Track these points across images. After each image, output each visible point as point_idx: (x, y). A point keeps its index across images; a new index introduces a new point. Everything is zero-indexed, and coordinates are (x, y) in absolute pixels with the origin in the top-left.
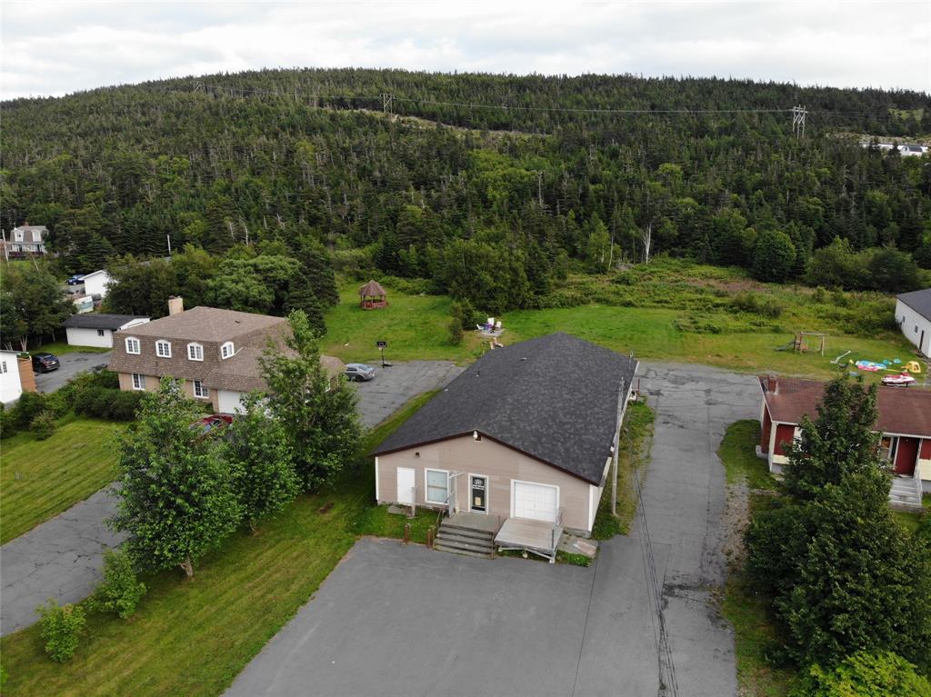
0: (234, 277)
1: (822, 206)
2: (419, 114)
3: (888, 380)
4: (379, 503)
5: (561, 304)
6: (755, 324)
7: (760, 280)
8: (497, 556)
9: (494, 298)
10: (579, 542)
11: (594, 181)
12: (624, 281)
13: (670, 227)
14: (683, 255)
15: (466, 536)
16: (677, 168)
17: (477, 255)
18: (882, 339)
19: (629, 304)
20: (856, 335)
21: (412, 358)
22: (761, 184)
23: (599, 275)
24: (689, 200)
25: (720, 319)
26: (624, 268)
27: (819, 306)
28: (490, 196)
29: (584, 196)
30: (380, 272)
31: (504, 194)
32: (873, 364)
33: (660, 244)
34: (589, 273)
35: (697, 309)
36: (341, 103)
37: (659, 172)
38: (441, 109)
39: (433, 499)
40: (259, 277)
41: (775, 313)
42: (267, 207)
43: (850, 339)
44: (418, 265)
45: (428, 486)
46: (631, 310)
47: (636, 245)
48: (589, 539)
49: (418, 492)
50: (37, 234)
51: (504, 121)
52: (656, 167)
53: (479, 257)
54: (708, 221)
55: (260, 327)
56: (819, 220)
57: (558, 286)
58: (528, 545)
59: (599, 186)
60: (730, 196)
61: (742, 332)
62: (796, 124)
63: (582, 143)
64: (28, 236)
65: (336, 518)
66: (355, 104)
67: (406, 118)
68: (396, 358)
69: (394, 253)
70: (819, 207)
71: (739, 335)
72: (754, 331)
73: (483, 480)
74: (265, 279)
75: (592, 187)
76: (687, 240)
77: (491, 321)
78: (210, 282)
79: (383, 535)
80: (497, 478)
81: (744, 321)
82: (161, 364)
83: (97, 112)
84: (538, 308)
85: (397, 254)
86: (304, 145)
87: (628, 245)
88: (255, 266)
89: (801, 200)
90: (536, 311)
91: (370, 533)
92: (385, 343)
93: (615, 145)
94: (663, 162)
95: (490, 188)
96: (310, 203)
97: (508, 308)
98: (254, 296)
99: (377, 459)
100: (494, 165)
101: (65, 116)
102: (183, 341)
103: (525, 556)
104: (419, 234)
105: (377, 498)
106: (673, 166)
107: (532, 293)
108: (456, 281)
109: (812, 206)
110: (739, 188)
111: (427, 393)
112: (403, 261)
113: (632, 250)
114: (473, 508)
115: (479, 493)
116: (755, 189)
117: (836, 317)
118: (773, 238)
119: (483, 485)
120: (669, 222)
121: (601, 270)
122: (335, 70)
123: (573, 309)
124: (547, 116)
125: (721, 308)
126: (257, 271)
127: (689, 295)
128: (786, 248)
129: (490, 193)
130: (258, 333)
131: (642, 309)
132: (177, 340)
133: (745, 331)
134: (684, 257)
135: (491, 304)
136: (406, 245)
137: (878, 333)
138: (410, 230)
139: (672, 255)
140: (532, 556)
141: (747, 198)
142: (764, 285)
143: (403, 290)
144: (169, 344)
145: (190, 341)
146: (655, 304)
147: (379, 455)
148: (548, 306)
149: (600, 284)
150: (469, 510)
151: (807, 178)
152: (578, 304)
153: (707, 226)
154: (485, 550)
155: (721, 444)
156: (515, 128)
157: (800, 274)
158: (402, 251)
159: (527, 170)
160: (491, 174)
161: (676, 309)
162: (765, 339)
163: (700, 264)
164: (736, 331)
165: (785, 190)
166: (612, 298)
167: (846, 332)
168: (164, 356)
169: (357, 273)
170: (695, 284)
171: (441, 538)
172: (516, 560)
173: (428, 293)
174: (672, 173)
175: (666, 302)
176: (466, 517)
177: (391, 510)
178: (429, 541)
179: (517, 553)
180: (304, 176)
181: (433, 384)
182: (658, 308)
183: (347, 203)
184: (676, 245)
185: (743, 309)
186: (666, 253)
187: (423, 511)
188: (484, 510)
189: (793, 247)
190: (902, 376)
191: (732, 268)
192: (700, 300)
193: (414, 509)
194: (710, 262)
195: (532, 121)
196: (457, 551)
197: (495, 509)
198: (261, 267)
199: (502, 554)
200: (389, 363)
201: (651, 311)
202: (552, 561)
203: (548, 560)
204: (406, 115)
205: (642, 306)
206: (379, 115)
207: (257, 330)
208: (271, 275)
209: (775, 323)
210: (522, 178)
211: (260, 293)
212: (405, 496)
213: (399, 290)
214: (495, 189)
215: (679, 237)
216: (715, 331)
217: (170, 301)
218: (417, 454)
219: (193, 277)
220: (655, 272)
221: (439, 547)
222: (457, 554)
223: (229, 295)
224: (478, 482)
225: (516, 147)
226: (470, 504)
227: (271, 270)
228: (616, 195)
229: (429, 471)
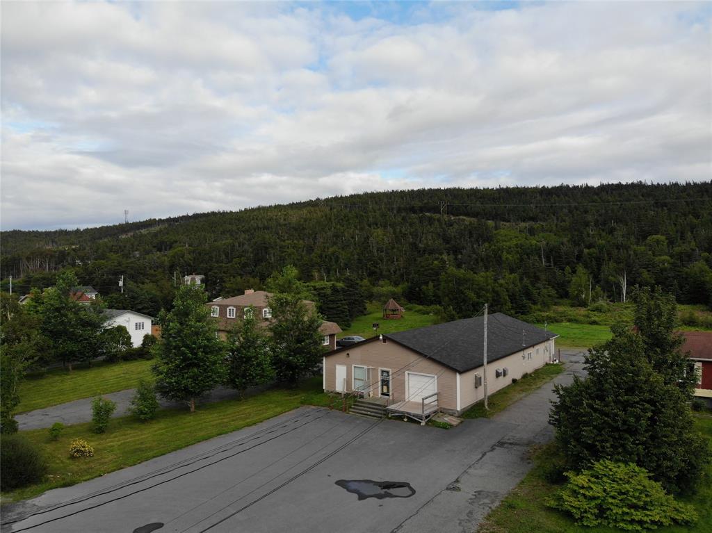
2: (467, 215)
4: (325, 391)
8: (387, 419)
10: (449, 418)
11: (589, 247)
12: (597, 310)
13: (647, 276)
15: (371, 408)
16: (663, 238)
17: (464, 279)
19: (594, 323)
23: (579, 307)
24: (667, 258)
26: (601, 303)
28: (504, 258)
29: (579, 257)
31: (515, 256)
34: (573, 307)
36: (413, 210)
37: (647, 241)
38: (484, 210)
39: (356, 387)
40: (315, 292)
44: (434, 296)
45: (355, 379)
46: (595, 327)
47: (615, 288)
48: (458, 417)
49: (348, 382)
50: (198, 279)
51: (531, 215)
52: (645, 238)
53: (466, 280)
54: (681, 272)
57: (539, 311)
58: (408, 412)
59: (593, 250)
60: (702, 254)
64: (193, 280)
66: (421, 210)
69: (417, 289)
73: (388, 372)
74: (319, 294)
75: (586, 251)
79: (317, 405)
80: (397, 371)
82: (229, 322)
83: (257, 219)
85: (420, 289)
88: (314, 287)
93: (613, 224)
94: (650, 234)
95: (505, 253)
99: (324, 358)
100: (511, 238)
101: (236, 221)
103: (406, 420)
104: (436, 276)
105: (324, 388)
106: (660, 237)
112: (424, 294)
113: (613, 292)
114: (382, 394)
115: (385, 383)
119: (388, 376)
120: (647, 273)
121: (583, 304)
122: (413, 191)
124: (567, 211)
126: (315, 289)
129: (505, 255)
131: (604, 327)
132: (239, 306)
136: (427, 283)
140: (411, 420)
143: (418, 312)
144: (235, 309)
145: (246, 307)
147: (326, 356)
149: (577, 311)
150: (380, 395)
153: (678, 275)
154: (379, 415)
156: (541, 220)
158: (424, 287)
160: (507, 244)
168: (231, 317)
171: (354, 408)
172: (399, 422)
173: (435, 313)
174: (658, 242)
176: (376, 399)
177: (331, 395)
178: (345, 409)
179: (401, 417)
185: (686, 324)
187: (349, 395)
188: (388, 395)
196: (361, 415)
197: (396, 395)
198: (317, 287)
199: (390, 418)
202: (423, 423)
203: (420, 422)
204: (457, 216)
205: (606, 325)
206: (437, 216)
210: (531, 246)
212: (340, 387)
213: (416, 311)
214: (509, 253)
218: (348, 354)
220: (629, 307)
221: (349, 412)
224: (385, 374)
225: (534, 229)
226: (380, 391)
227: (323, 289)
228: (606, 256)
229: (355, 367)
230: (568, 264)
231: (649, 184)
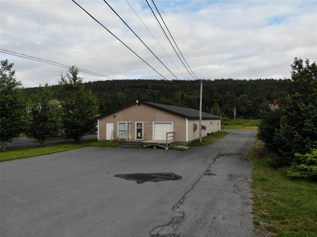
2: (160, 90)
4: (99, 141)
8: (142, 149)
10: (181, 146)
12: (225, 120)
13: (243, 109)
14: (248, 118)
15: (131, 145)
24: (250, 102)
39: (120, 136)
45: (119, 131)
47: (231, 114)
48: (187, 146)
49: (115, 133)
52: (238, 96)
73: (141, 124)
76: (250, 113)
79: (95, 146)
80: (147, 122)
86: (120, 93)
87: (228, 114)
91: (89, 146)
93: (224, 91)
94: (241, 94)
99: (98, 121)
103: (155, 148)
105: (98, 139)
106: (245, 95)
114: (137, 138)
115: (139, 131)
119: (141, 126)
120: (243, 107)
139: (245, 118)
140: (158, 148)
150: (136, 139)
154: (137, 147)
174: (244, 97)
178: (113, 146)
179: (151, 147)
180: (118, 98)
182: (238, 125)
184: (246, 115)
186: (242, 117)
187: (115, 141)
196: (125, 148)
199: (145, 148)
202: (167, 149)
203: (165, 148)
205: (232, 125)
210: (191, 98)
212: (109, 136)
215: (247, 112)
218: (115, 116)
220: (238, 121)
221: (118, 148)
224: (139, 125)
226: (136, 136)
229: (119, 123)
230: (208, 105)
231: (235, 79)
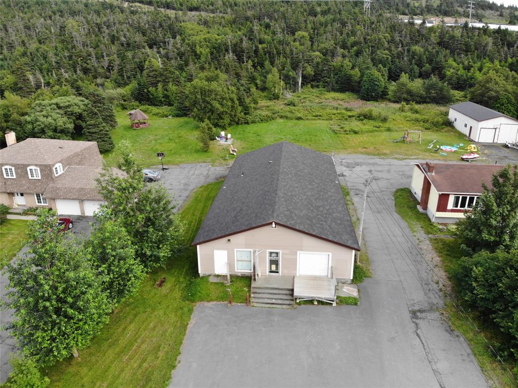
0: (44, 113)
1: (390, 56)
2: (141, 2)
3: (464, 157)
4: (201, 275)
5: (261, 121)
6: (376, 127)
7: (366, 100)
8: (296, 305)
9: (222, 119)
10: (345, 287)
11: (261, 42)
12: (292, 104)
13: (310, 70)
14: (318, 87)
15: (271, 294)
16: (306, 34)
17: (209, 90)
18: (446, 132)
19: (299, 119)
20: (431, 130)
21: (181, 162)
22: (354, 44)
23: (275, 101)
24: (317, 53)
25: (355, 125)
26: (289, 96)
27: (404, 114)
28: (198, 52)
30: (137, 103)
31: (207, 50)
32: (450, 147)
33: (306, 80)
34: (270, 100)
35: (339, 119)
37: (296, 37)
39: (242, 269)
40: (62, 112)
41: (385, 120)
42: (54, 64)
43: (428, 132)
44: (163, 97)
45: (237, 261)
46: (301, 122)
47: (293, 81)
48: (352, 285)
49: (230, 265)
52: (294, 34)
53: (211, 91)
54: (330, 66)
55: (78, 150)
56: (389, 63)
57: (255, 109)
58: (316, 296)
59: (264, 45)
60: (340, 51)
61: (370, 132)
62: (366, 8)
63: (247, 19)
65: (171, 290)
67: (133, 4)
68: (169, 163)
69: (146, 90)
70: (388, 56)
71: (370, 134)
72: (377, 131)
73: (277, 253)
74: (66, 113)
75: (260, 46)
76: (319, 78)
77: (223, 133)
78: (28, 118)
79: (212, 300)
80: (287, 252)
81: (368, 125)
82: (8, 183)
84: (247, 123)
85: (148, 91)
86: (71, 23)
87: (288, 82)
88: (57, 104)
89: (378, 52)
90: (247, 125)
91: (202, 300)
92: (163, 154)
93: (267, 20)
94: (297, 31)
95: (198, 47)
96: (81, 60)
97: (230, 125)
98: (61, 126)
99: (198, 246)
100: (198, 32)
102: (24, 165)
103: (316, 303)
104: (160, 77)
105: (200, 272)
106: (304, 33)
107: (242, 114)
108: (196, 108)
109: (385, 56)
110: (344, 47)
111: (201, 187)
112: (153, 95)
113: (291, 84)
114: (271, 272)
115: (275, 262)
116: (352, 46)
117: (417, 120)
118: (372, 75)
119: (277, 256)
120: (309, 67)
121: (276, 97)
123: (268, 123)
125: (354, 118)
126: (59, 108)
127: (330, 111)
128: (379, 81)
129: (198, 50)
130: (77, 155)
131: (308, 121)
132: (18, 165)
133: (372, 131)
134: (318, 88)
135: (221, 122)
136: (155, 85)
137: (443, 128)
138: (155, 74)
139: (312, 87)
140: (321, 302)
141: (349, 52)
142: (368, 102)
143: (156, 114)
144: (13, 168)
145: (29, 165)
146: (314, 118)
147: (200, 244)
148: (253, 122)
149: (278, 106)
150: (268, 274)
151: (380, 39)
152: (270, 120)
153: (330, 69)
154: (288, 302)
155: (395, 206)
156: (203, 10)
157: (386, 95)
158: (152, 89)
159: (218, 35)
160: (198, 38)
161: (327, 120)
162: (385, 135)
163: (329, 91)
164: (367, 132)
165: (369, 46)
166: (289, 115)
167: (426, 129)
168: (10, 177)
169: (122, 105)
170: (331, 104)
171: (254, 297)
172: (310, 306)
173: (173, 116)
174: (303, 37)
175: (320, 116)
176: (266, 279)
177: (211, 280)
178: (247, 301)
179: (311, 302)
180: (75, 42)
181: (202, 181)
182: (317, 120)
183: (106, 58)
184: (313, 81)
185: (366, 118)
186: (309, 85)
187: (235, 278)
188: (278, 272)
189: (382, 80)
190: (472, 154)
191: (347, 93)
192: (339, 114)
193: (229, 277)
194: (334, 90)
195: (213, 6)
196: (268, 305)
197: (286, 272)
198: (62, 105)
199: (299, 304)
200: (167, 167)
201: (313, 122)
202: (334, 304)
204: (133, 2)
205: (307, 119)
206: (115, 2)
207: (76, 153)
208: (69, 110)
209: (387, 125)
210: (216, 40)
211: (64, 123)
212: (220, 269)
213: (153, 115)
214: (201, 47)
215: (314, 76)
216: (356, 133)
217: (6, 135)
218: (229, 240)
219: (15, 116)
220: (306, 98)
221: (255, 304)
222: (269, 308)
223: (43, 126)
224: (275, 255)
225: (208, 21)
226: (268, 270)
227: (69, 106)
228: (275, 50)
229: (238, 251)
